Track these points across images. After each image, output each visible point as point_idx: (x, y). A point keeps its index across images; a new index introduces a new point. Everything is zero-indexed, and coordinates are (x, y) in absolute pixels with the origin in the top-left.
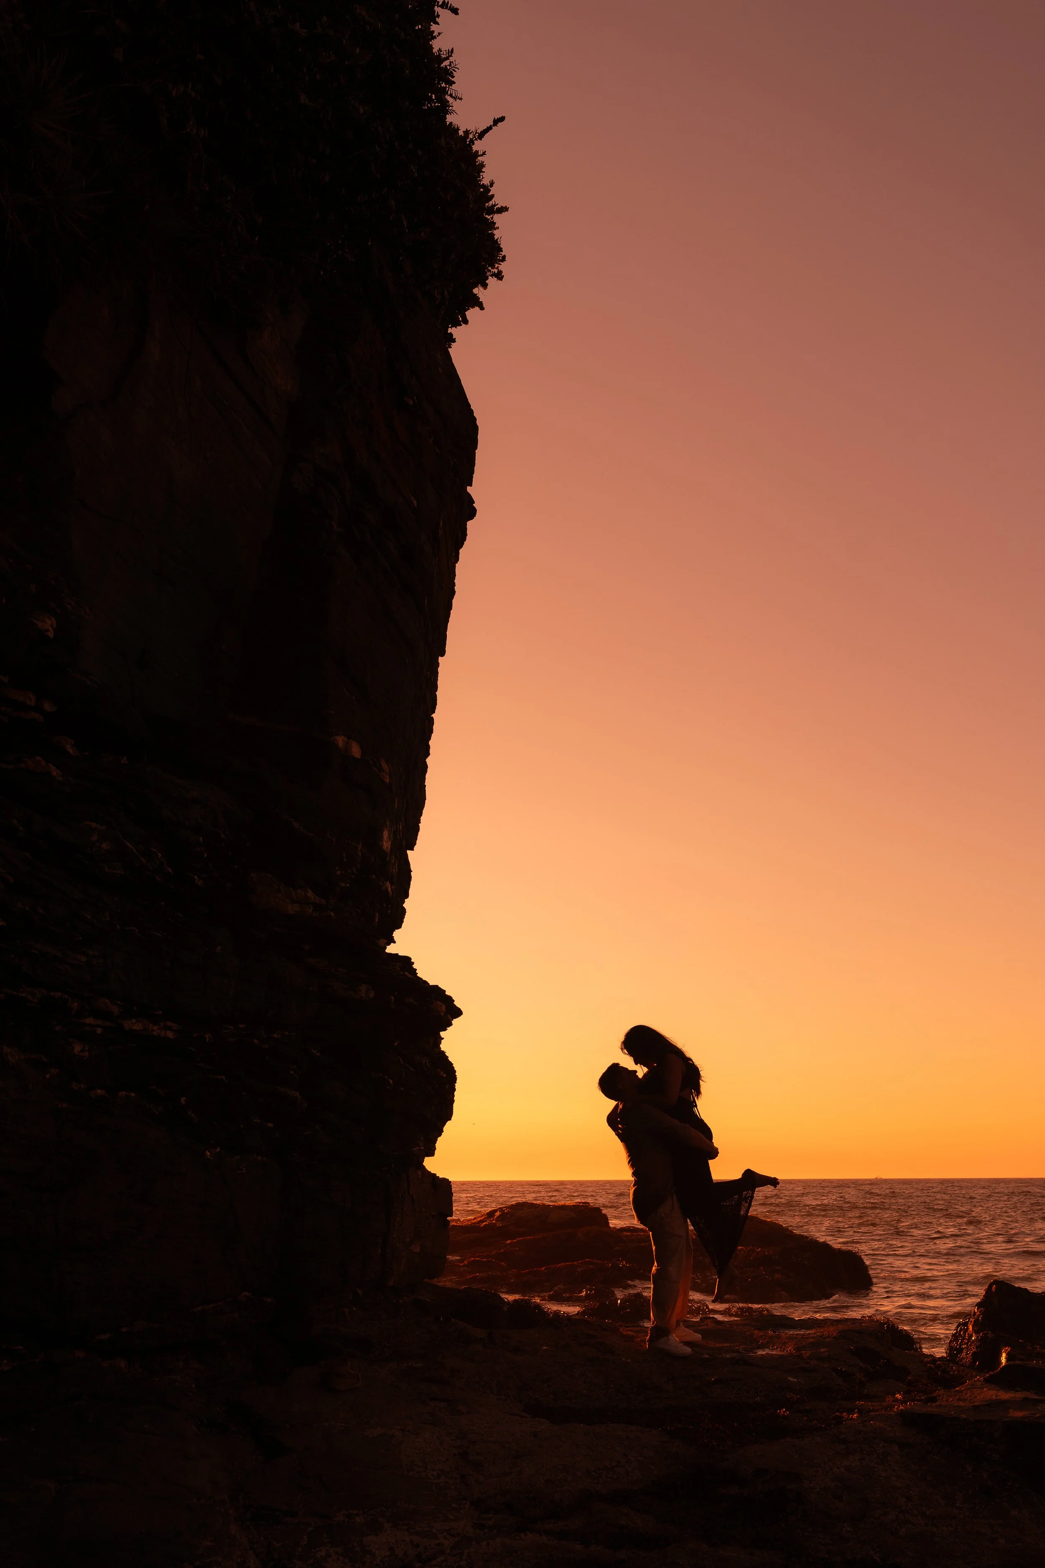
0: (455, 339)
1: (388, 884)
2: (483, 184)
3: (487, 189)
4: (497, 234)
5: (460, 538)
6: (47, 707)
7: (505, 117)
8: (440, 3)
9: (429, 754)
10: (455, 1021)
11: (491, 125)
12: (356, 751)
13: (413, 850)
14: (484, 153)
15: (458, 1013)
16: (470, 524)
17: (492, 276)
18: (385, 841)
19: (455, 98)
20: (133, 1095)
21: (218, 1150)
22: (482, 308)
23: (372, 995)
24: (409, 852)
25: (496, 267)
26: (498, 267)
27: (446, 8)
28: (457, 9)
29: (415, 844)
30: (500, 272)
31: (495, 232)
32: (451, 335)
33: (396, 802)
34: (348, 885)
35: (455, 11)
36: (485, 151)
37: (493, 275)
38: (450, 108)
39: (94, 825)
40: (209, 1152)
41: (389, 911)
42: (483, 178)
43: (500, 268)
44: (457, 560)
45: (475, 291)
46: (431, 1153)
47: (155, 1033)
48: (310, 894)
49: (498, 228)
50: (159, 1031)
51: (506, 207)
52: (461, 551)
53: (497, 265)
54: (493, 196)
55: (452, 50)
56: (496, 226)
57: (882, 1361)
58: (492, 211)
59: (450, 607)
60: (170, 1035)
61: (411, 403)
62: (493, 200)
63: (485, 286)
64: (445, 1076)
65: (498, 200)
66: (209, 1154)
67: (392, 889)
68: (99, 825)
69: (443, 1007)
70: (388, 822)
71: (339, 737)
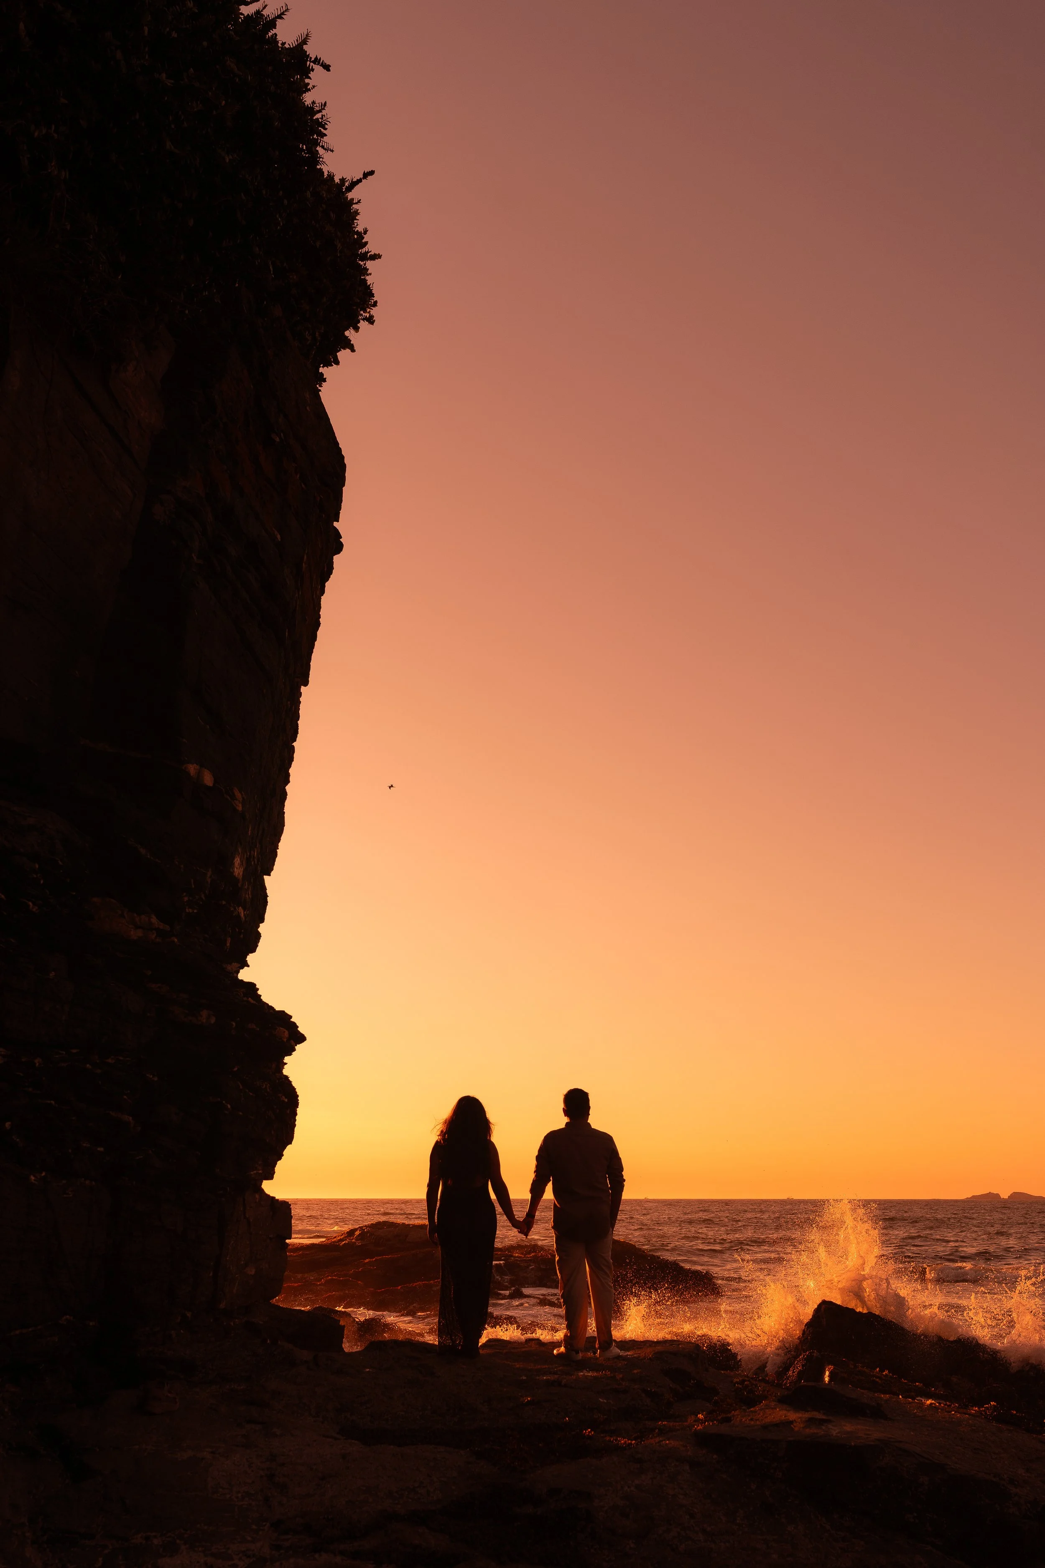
0: (326, 378)
1: (241, 910)
2: (357, 231)
3: (361, 235)
4: (370, 280)
5: (327, 571)
7: (374, 171)
8: (313, 59)
9: (289, 782)
10: (298, 1047)
11: (361, 178)
12: (208, 779)
13: (270, 875)
14: (359, 202)
15: (302, 1039)
16: (336, 559)
17: (363, 320)
18: (237, 868)
19: (327, 150)
21: (43, 1174)
22: (353, 350)
23: (213, 1020)
24: (265, 877)
25: (368, 311)
26: (369, 312)
27: (318, 64)
28: (329, 66)
29: (272, 870)
30: (371, 317)
31: (367, 278)
32: (322, 374)
33: (250, 829)
34: (195, 911)
35: (327, 67)
36: (360, 200)
37: (365, 319)
38: (321, 159)
40: (34, 1176)
41: (242, 936)
42: (357, 225)
43: (371, 313)
44: (323, 592)
45: (347, 333)
46: (270, 1176)
48: (154, 920)
49: (370, 274)
51: (379, 254)
52: (327, 584)
53: (368, 310)
54: (366, 243)
55: (325, 103)
56: (369, 272)
57: (692, 1382)
58: (365, 257)
59: (314, 638)
61: (278, 440)
62: (366, 247)
63: (357, 329)
64: (286, 1100)
65: (372, 248)
66: (33, 1178)
67: (244, 915)
69: (286, 1032)
70: (240, 849)
71: (191, 766)
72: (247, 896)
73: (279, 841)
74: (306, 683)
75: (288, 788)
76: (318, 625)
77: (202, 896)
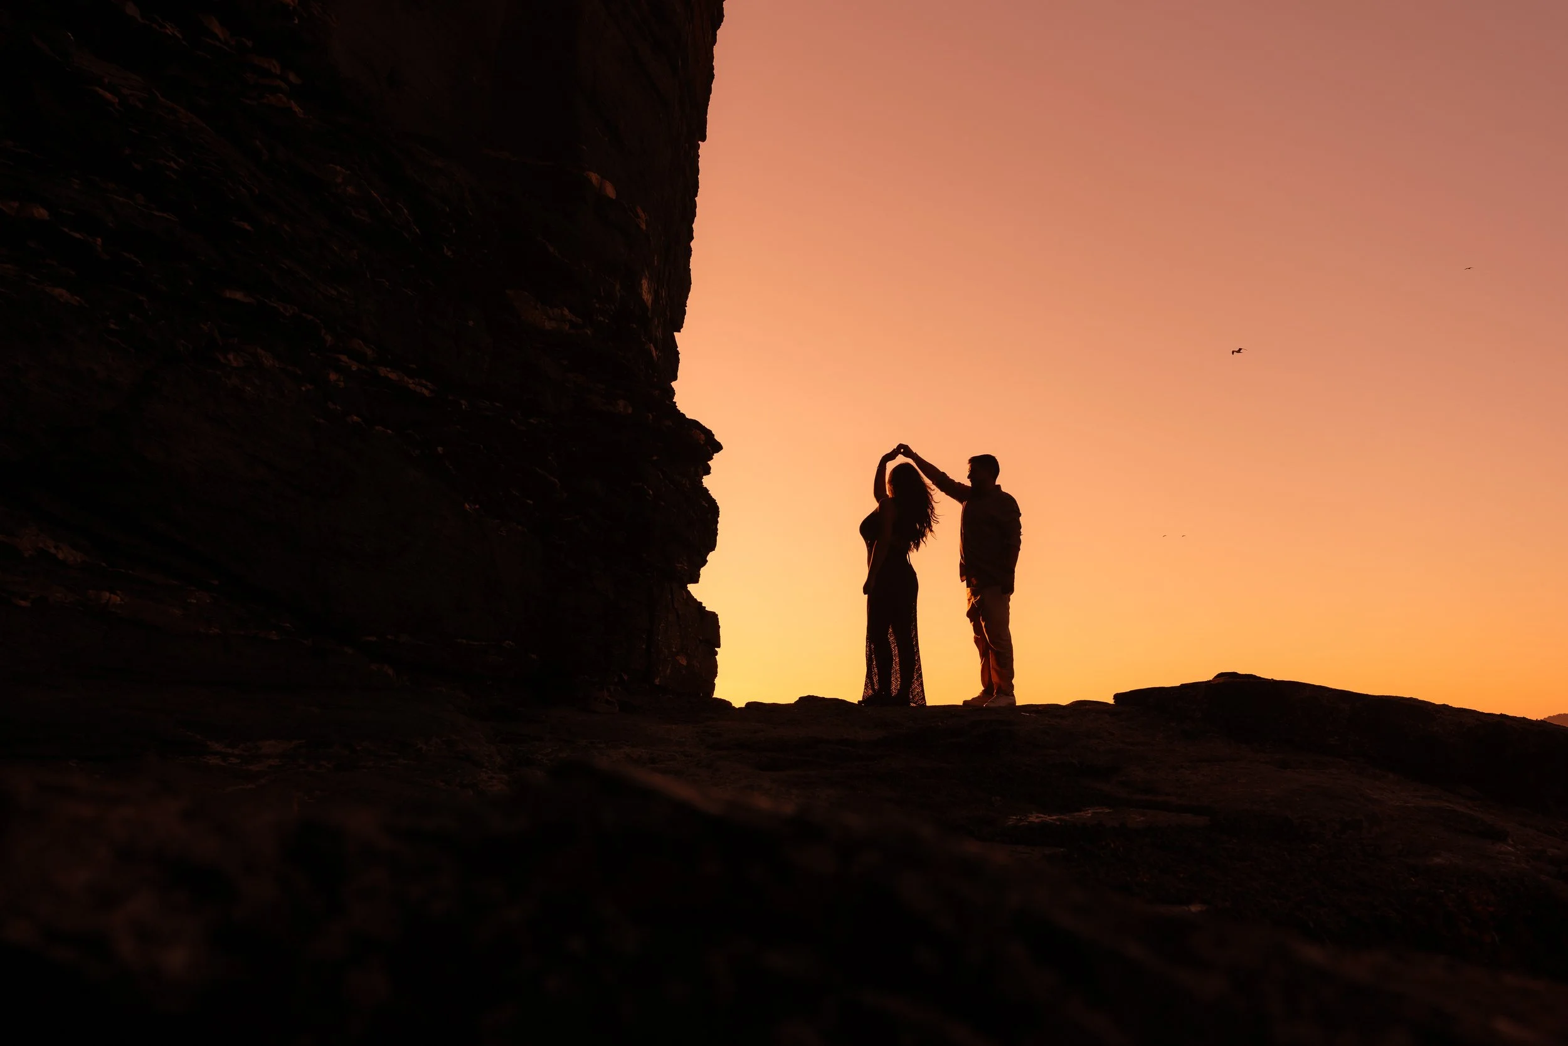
1: (652, 347)
5: (716, 18)
9: (693, 238)
10: (715, 457)
12: (610, 191)
13: (680, 332)
15: (718, 447)
18: (645, 292)
20: (390, 432)
21: (477, 506)
23: (630, 410)
24: (675, 334)
29: (682, 328)
33: (656, 258)
34: (607, 321)
39: (338, 168)
40: (469, 505)
44: (715, 42)
46: (695, 579)
47: (410, 386)
48: (566, 312)
50: (414, 386)
52: (718, 32)
59: (709, 89)
60: (426, 392)
64: (707, 505)
67: (657, 355)
68: (344, 170)
69: (703, 436)
70: (646, 273)
71: (592, 174)
72: (658, 334)
73: (687, 298)
74: (704, 139)
75: (692, 244)
76: (711, 77)
77: (613, 308)
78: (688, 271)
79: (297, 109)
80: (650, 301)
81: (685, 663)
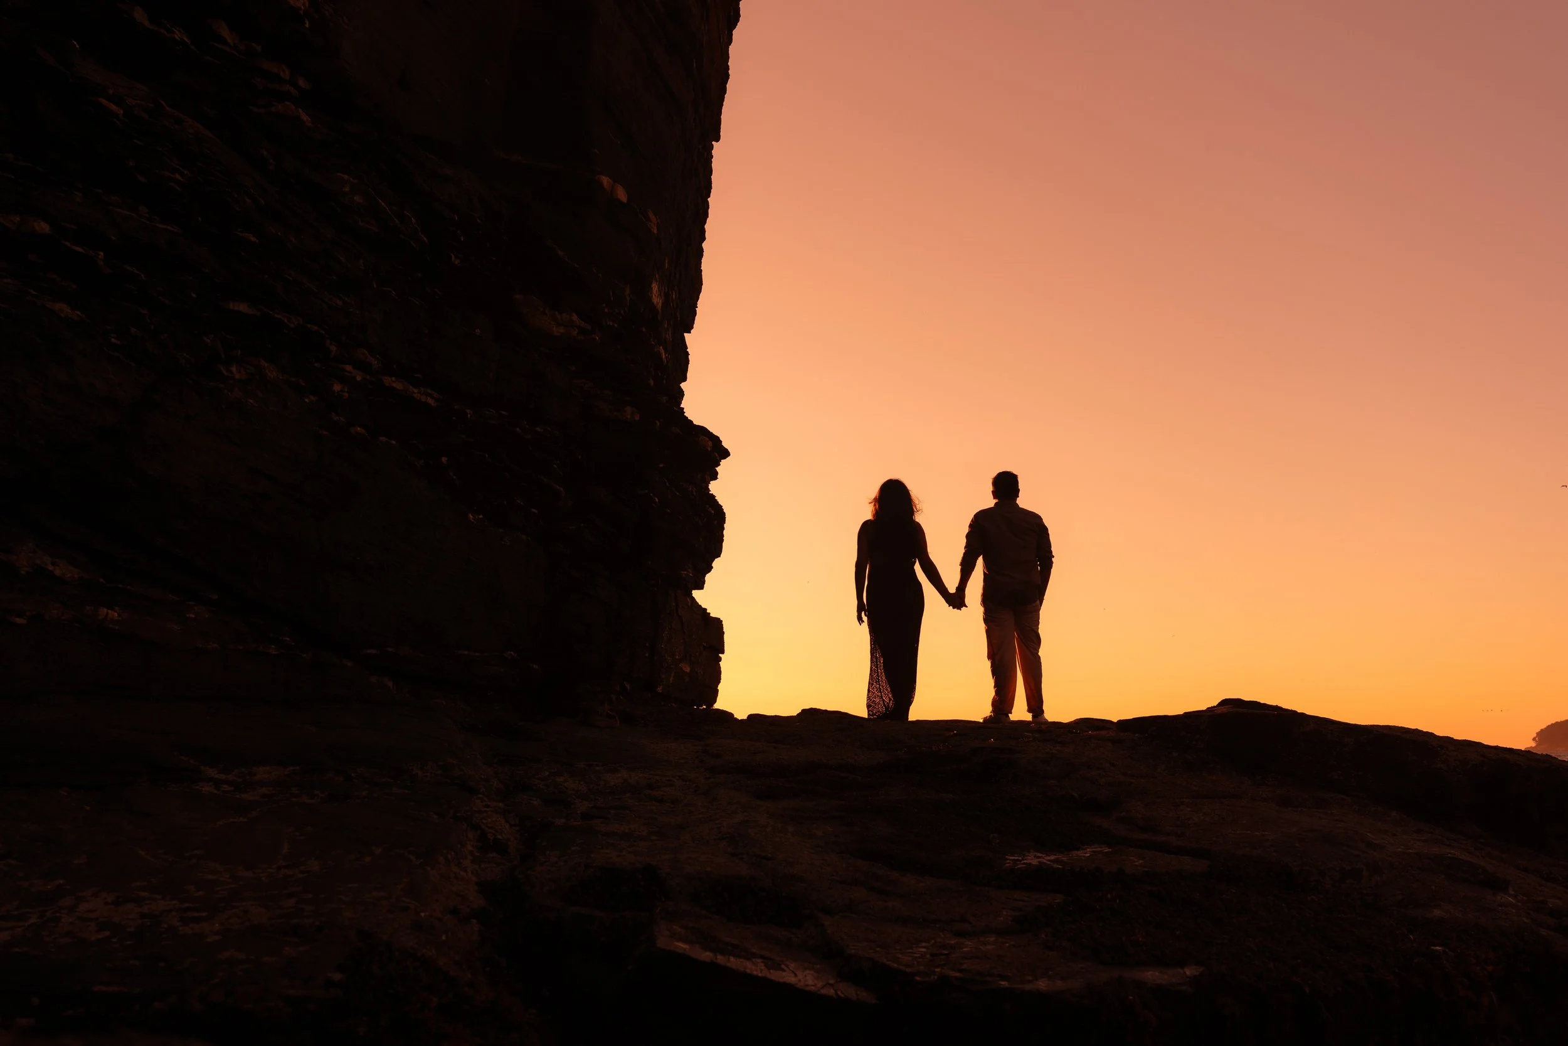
1: (661, 349)
5: (733, 16)
6: (302, 83)
9: (705, 239)
10: (722, 464)
12: (622, 195)
13: (690, 333)
15: (725, 454)
18: (655, 296)
20: (394, 442)
21: (481, 516)
23: (637, 418)
24: (685, 334)
29: (692, 328)
33: (666, 262)
34: (616, 325)
39: (346, 177)
40: (472, 515)
44: (730, 42)
46: (700, 586)
47: (415, 395)
48: (575, 317)
50: (419, 395)
52: (734, 32)
59: (724, 89)
60: (430, 401)
64: (713, 512)
66: (471, 517)
67: (666, 357)
68: (351, 179)
69: (710, 443)
70: (657, 276)
71: (604, 177)
72: (667, 336)
73: (698, 298)
74: (718, 139)
75: (704, 245)
76: (726, 77)
77: (622, 312)
78: (699, 272)
79: (304, 117)
80: (660, 305)
81: (688, 670)
